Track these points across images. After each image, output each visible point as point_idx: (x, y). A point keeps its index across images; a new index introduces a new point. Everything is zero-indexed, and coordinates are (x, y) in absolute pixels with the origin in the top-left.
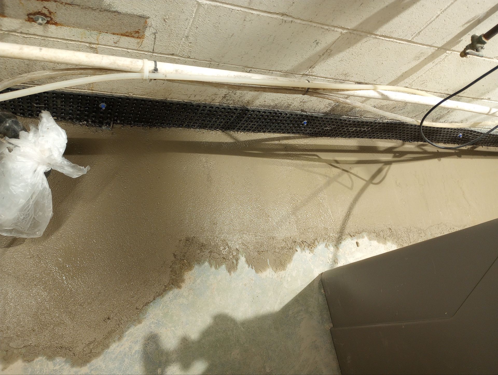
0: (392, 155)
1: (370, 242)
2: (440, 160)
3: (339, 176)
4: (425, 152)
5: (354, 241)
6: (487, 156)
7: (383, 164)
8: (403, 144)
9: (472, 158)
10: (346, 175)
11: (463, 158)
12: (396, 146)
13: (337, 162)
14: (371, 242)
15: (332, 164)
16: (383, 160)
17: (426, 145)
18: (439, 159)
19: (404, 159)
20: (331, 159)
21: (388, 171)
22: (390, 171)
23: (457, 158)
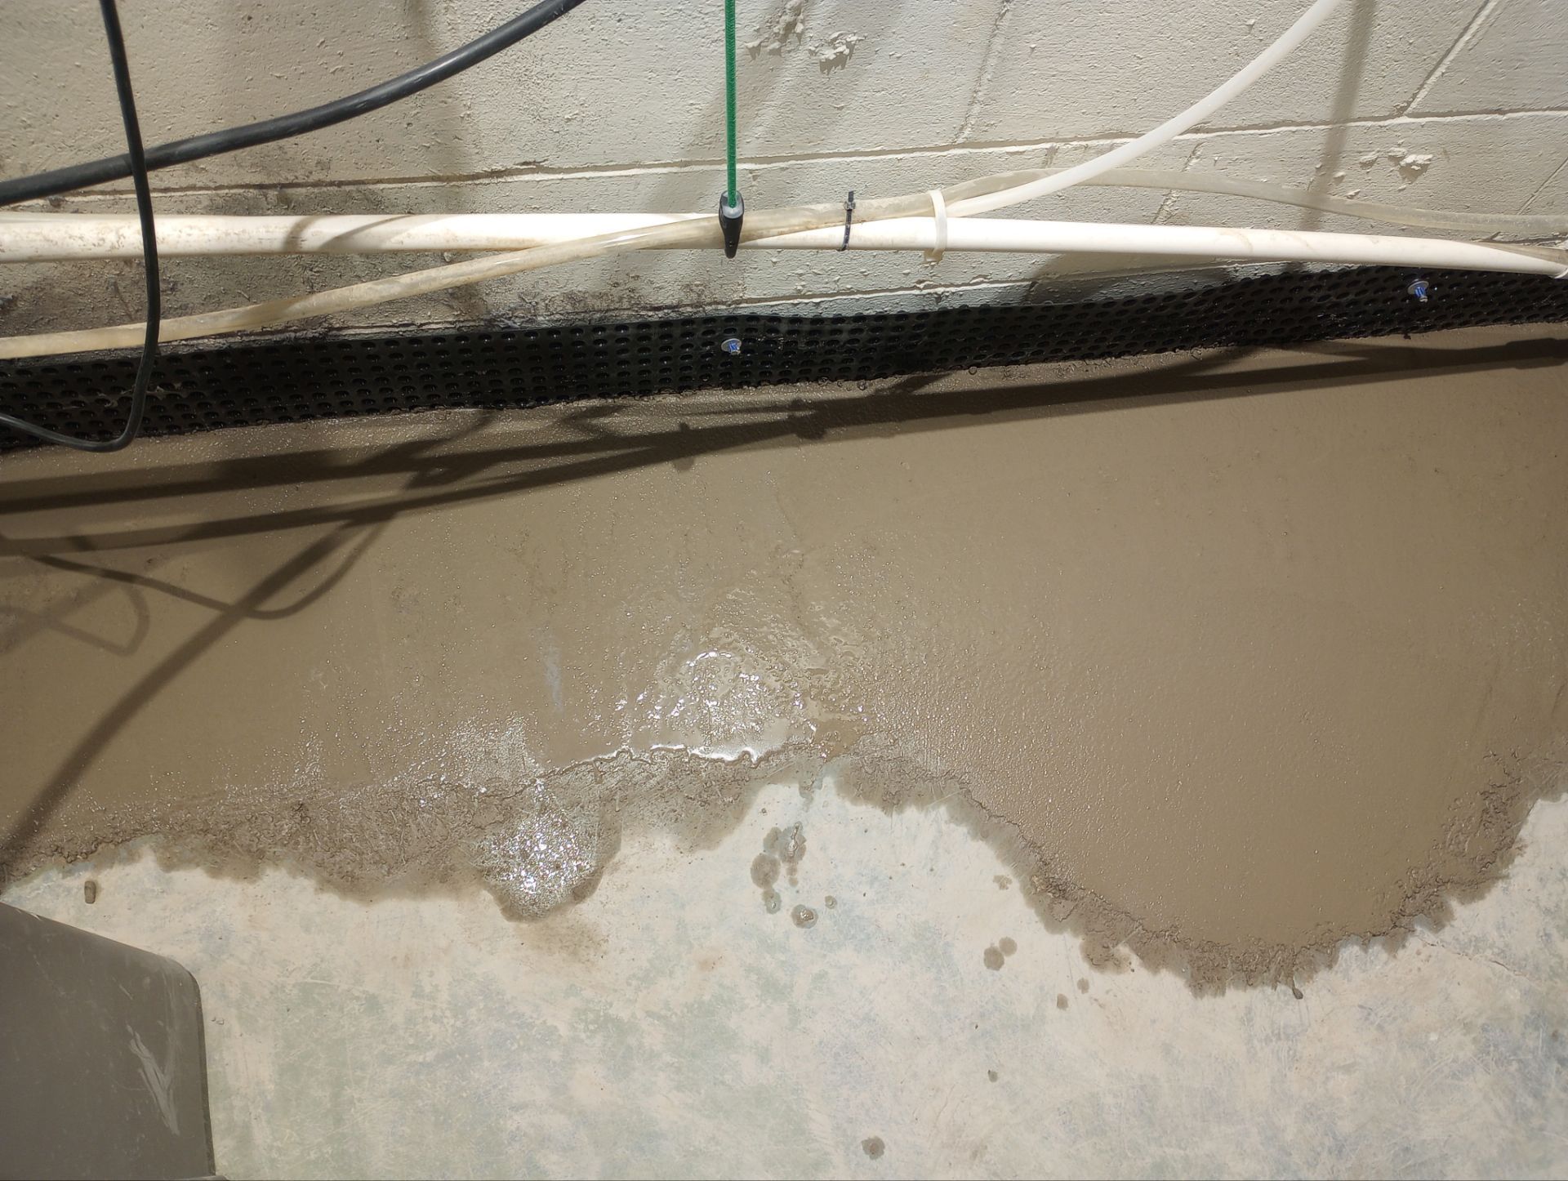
0: (406, 477)
1: (168, 875)
2: (686, 467)
3: (78, 601)
4: (610, 440)
5: (77, 882)
6: (993, 413)
7: (342, 523)
8: (484, 422)
9: (891, 434)
10: (118, 595)
11: (838, 440)
12: (442, 435)
13: (83, 543)
14: (171, 878)
15: (52, 555)
16: (347, 505)
17: (618, 409)
18: (677, 461)
19: (472, 486)
20: (56, 533)
21: (360, 550)
22: (371, 551)
23: (797, 445)
